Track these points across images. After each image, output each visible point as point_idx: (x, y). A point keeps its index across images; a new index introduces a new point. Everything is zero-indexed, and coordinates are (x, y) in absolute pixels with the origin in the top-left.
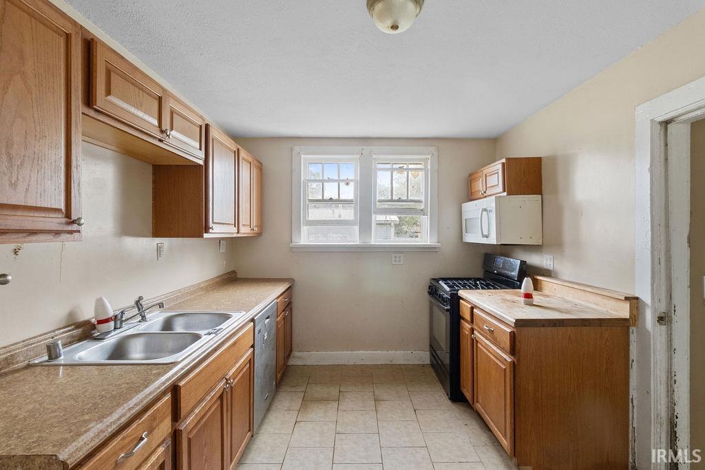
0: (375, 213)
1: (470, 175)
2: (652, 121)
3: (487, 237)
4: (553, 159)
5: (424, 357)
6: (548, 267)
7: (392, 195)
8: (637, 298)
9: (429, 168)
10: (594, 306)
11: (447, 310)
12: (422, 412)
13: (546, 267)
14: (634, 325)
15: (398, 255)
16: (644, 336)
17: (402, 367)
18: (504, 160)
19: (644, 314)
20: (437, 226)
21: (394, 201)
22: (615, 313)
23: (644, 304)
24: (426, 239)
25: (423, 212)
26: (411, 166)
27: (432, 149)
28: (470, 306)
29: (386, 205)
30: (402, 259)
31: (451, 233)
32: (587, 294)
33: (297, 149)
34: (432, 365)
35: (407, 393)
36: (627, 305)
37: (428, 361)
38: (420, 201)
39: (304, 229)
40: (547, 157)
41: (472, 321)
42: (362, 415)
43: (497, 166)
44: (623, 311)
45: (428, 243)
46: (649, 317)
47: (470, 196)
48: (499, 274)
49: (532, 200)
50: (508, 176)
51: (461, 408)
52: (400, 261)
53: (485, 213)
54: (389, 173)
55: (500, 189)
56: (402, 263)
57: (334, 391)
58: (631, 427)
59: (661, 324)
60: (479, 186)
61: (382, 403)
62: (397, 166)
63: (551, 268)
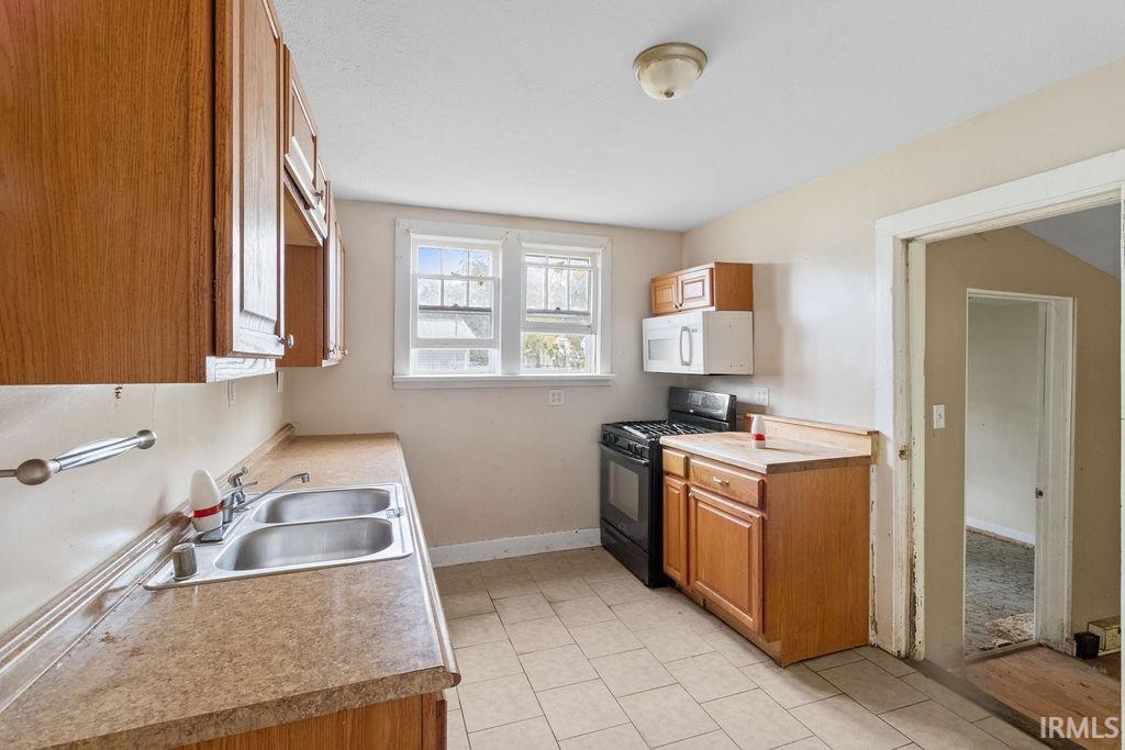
0: (525, 330)
1: (653, 281)
2: (894, 237)
3: (687, 364)
4: (770, 268)
5: (592, 536)
6: (761, 402)
7: (547, 303)
8: (877, 432)
9: (599, 266)
10: (828, 446)
11: (646, 465)
12: (619, 607)
13: (757, 403)
14: (875, 462)
15: (557, 391)
16: (886, 474)
17: (565, 554)
18: (712, 265)
19: (885, 449)
20: (609, 349)
21: (550, 312)
22: (853, 451)
23: (886, 438)
24: (595, 368)
25: (590, 329)
26: (573, 263)
27: (604, 240)
28: (683, 456)
29: (540, 319)
30: (562, 397)
31: (627, 360)
32: (819, 432)
33: (403, 223)
34: (606, 546)
35: (587, 587)
36: (868, 441)
37: (598, 543)
38: (587, 314)
39: (414, 352)
40: (760, 265)
41: (687, 476)
42: (541, 624)
43: (702, 272)
44: (863, 448)
45: (598, 374)
46: (891, 452)
47: (654, 311)
48: (697, 414)
49: (742, 317)
50: (718, 285)
51: (665, 594)
52: (559, 400)
53: (685, 333)
54: (543, 270)
55: (707, 301)
56: (562, 402)
57: (482, 601)
58: (871, 577)
59: (902, 459)
60: (670, 295)
61: (560, 604)
62: (556, 261)
63: (766, 404)
